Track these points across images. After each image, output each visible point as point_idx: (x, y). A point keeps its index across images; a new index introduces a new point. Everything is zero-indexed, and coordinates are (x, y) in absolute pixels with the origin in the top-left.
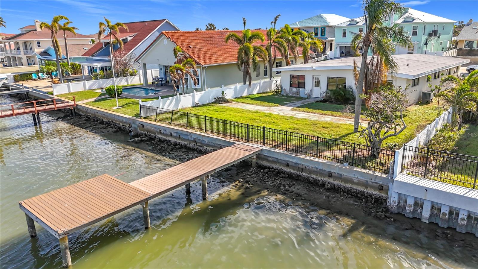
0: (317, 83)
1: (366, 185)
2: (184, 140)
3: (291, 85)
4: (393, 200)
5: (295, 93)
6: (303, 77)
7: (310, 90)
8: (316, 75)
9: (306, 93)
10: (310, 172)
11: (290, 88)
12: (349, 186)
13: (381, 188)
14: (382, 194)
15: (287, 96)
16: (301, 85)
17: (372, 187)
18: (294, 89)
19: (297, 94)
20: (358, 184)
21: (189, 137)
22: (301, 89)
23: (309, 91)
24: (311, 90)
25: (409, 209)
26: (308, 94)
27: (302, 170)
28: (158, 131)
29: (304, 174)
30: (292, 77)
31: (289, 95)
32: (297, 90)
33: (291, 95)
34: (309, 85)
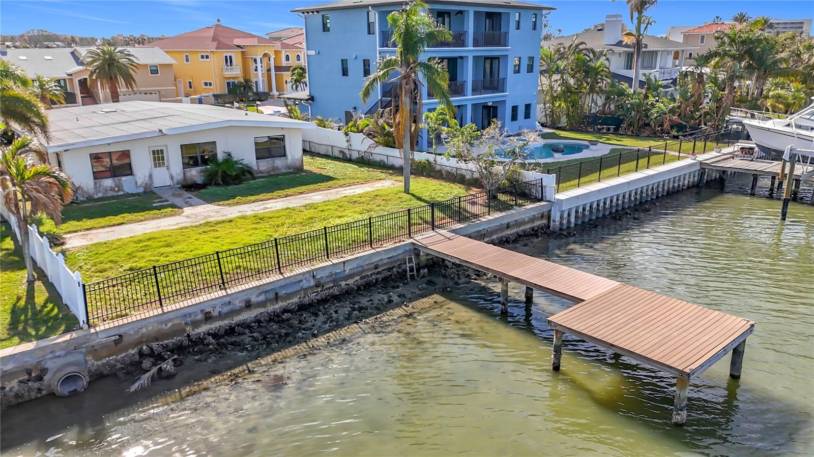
0: (159, 157)
3: (97, 176)
5: (110, 190)
6: (126, 154)
7: (147, 175)
8: (157, 145)
9: (139, 183)
11: (95, 183)
15: (90, 199)
16: (128, 170)
18: (108, 183)
19: (118, 191)
22: (124, 178)
23: (147, 178)
24: (151, 176)
26: (146, 184)
30: (96, 157)
31: (96, 197)
32: (115, 181)
33: (100, 195)
34: (142, 165)
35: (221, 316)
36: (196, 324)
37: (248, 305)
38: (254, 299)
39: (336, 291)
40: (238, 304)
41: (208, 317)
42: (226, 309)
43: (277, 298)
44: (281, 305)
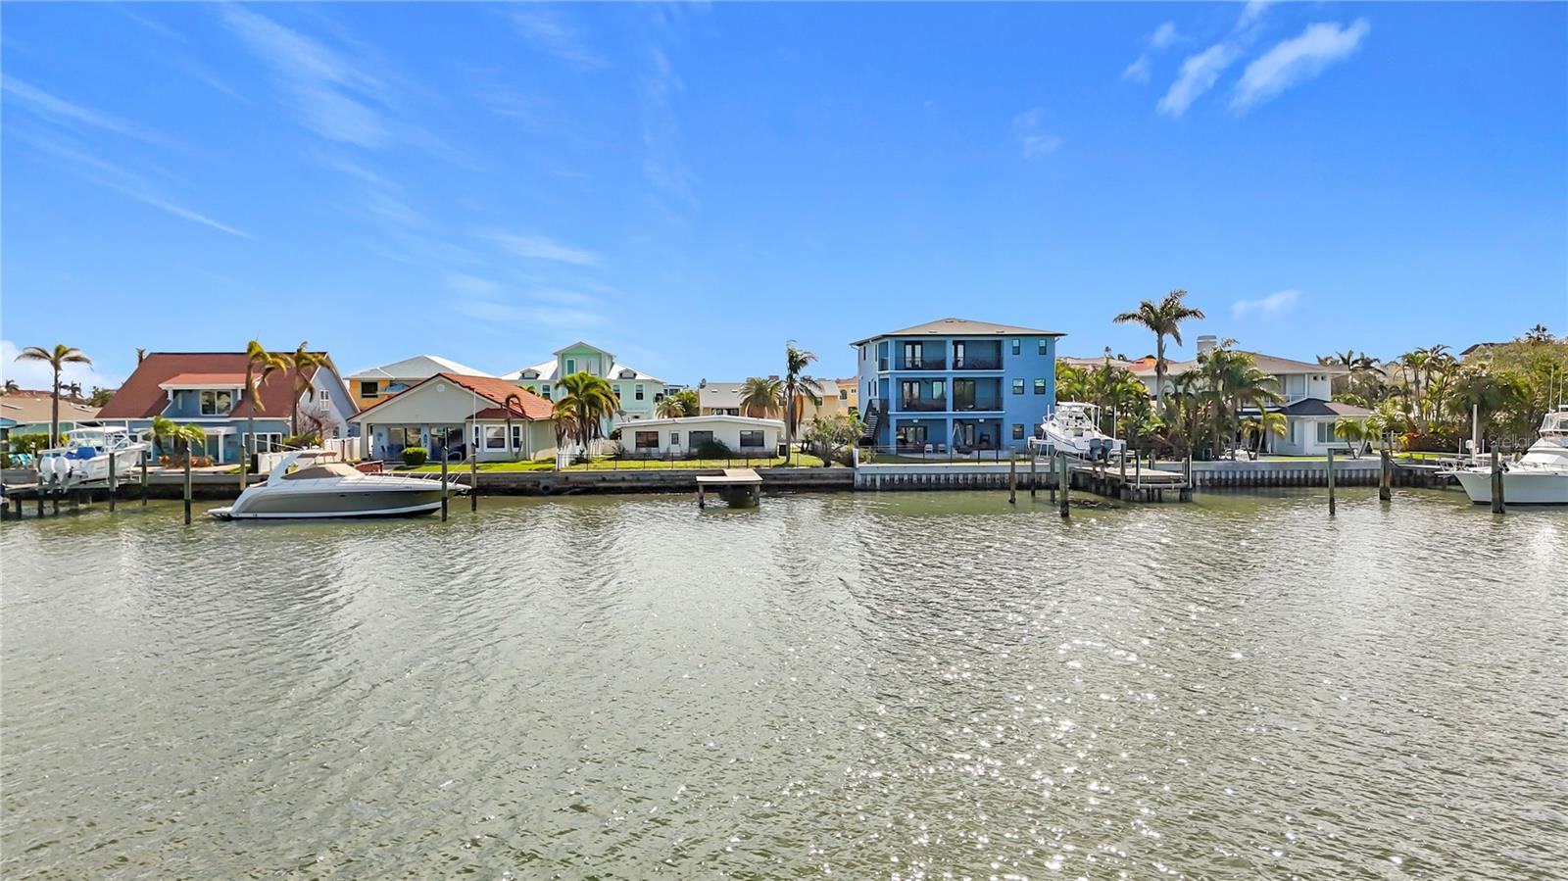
0: (675, 439)
1: (838, 478)
2: (644, 481)
3: (638, 445)
4: (859, 479)
5: (644, 455)
6: (656, 434)
7: (668, 446)
8: (677, 431)
9: (662, 450)
10: (796, 479)
11: (636, 449)
12: (826, 482)
13: (848, 478)
14: (851, 482)
16: (656, 444)
17: (842, 478)
18: (643, 450)
19: (648, 456)
20: (833, 478)
21: (654, 477)
22: (652, 447)
23: (665, 450)
24: (668, 449)
25: (868, 484)
26: (665, 453)
27: (788, 479)
28: (600, 478)
29: (790, 482)
30: (638, 434)
31: (636, 458)
32: (647, 450)
34: (664, 443)
35: (610, 481)
36: (599, 481)
37: (623, 480)
38: (627, 478)
39: (671, 485)
40: (619, 478)
41: (604, 480)
42: (612, 478)
43: (638, 480)
44: (639, 484)
